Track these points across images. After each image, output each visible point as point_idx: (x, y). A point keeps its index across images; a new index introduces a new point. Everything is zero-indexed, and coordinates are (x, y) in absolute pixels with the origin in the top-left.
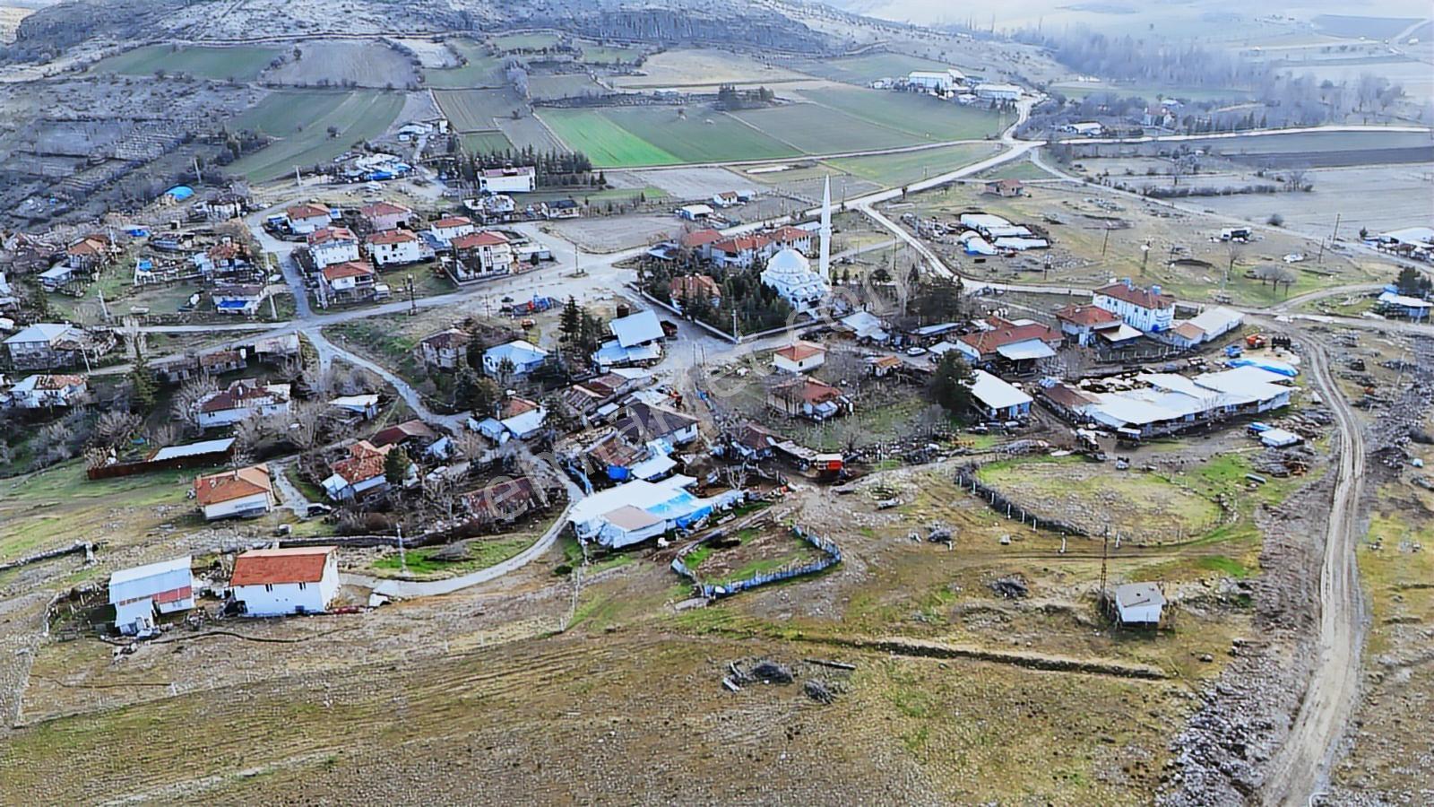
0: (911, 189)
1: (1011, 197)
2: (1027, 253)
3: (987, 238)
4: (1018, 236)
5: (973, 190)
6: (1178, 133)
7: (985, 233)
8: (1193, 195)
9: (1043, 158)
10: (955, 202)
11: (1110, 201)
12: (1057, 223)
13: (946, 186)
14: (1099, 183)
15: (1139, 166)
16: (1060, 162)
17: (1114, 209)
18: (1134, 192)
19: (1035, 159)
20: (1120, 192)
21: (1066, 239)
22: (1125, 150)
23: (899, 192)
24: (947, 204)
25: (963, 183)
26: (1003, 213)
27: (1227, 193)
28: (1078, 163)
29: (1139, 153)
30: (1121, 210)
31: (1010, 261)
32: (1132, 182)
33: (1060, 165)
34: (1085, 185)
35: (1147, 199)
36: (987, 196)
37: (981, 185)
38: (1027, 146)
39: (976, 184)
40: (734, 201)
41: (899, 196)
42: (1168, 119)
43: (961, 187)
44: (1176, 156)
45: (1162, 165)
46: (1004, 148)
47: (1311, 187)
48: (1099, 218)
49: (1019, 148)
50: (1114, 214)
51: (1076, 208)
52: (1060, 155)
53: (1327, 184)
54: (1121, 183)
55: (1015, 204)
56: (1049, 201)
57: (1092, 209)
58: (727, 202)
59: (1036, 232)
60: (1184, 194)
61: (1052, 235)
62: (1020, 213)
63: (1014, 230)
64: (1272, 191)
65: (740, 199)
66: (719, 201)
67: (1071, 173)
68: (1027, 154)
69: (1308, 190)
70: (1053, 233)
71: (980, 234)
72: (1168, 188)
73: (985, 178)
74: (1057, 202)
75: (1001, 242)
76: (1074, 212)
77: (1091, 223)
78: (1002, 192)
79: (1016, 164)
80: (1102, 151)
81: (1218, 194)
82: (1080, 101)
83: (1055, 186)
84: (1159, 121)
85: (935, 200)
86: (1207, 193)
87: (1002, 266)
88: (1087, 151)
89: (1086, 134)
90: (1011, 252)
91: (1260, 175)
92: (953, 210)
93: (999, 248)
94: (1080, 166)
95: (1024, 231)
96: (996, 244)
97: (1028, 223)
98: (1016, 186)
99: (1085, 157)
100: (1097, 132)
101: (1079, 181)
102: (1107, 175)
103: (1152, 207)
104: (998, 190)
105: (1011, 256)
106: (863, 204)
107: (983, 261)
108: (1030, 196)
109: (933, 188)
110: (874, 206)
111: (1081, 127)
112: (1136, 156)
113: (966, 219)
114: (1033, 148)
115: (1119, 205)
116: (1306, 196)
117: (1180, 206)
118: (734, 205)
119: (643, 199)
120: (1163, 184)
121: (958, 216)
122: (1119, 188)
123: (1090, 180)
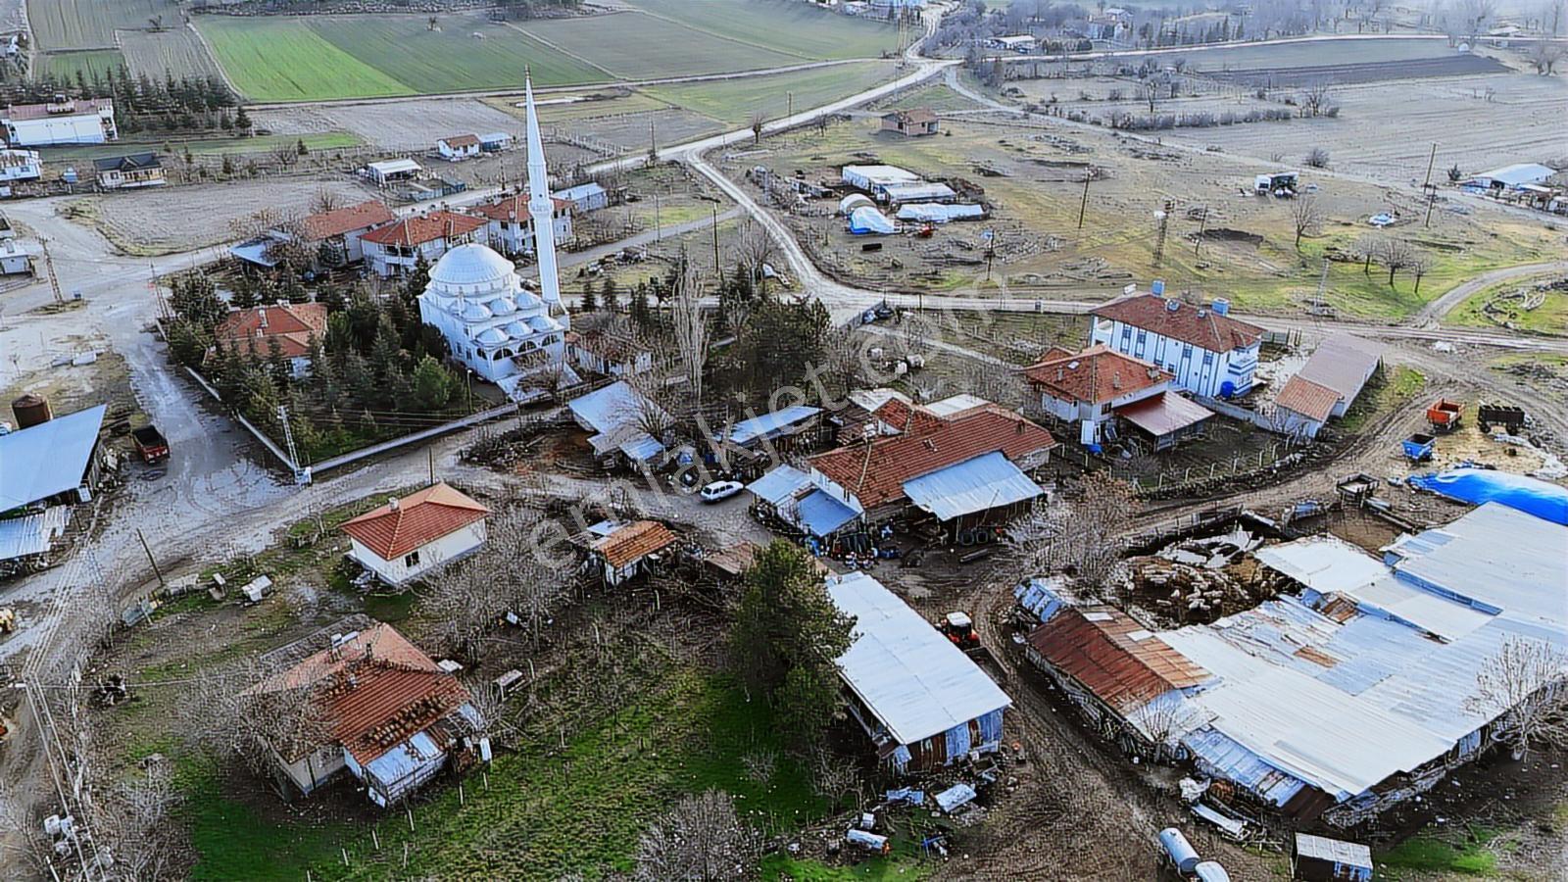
0: (767, 127)
1: (919, 136)
2: (952, 228)
3: (885, 205)
4: (935, 199)
5: (863, 127)
6: (1137, 47)
7: (880, 196)
8: (1181, 126)
9: (962, 79)
10: (835, 146)
11: (1067, 137)
12: (994, 174)
13: (821, 123)
14: (1046, 113)
15: (1097, 89)
16: (985, 85)
17: (1075, 149)
18: (1099, 124)
19: (952, 81)
20: (1079, 125)
21: (1012, 201)
22: (1073, 68)
23: (750, 133)
24: (823, 149)
25: (849, 118)
26: (910, 161)
27: (1227, 122)
28: (1012, 85)
29: (1092, 71)
30: (1086, 150)
31: (924, 244)
32: (1094, 111)
33: (988, 90)
34: (1026, 117)
35: (1120, 133)
36: (885, 136)
37: (875, 120)
38: (939, 65)
39: (868, 119)
40: (475, 150)
41: (749, 139)
42: (1119, 30)
43: (846, 124)
44: (1142, 75)
45: (1128, 88)
46: (904, 69)
47: (1337, 110)
48: (1058, 164)
49: (927, 69)
50: (1078, 158)
51: (1020, 150)
52: (987, 76)
53: (1354, 107)
54: (1077, 112)
55: (929, 146)
56: (979, 141)
57: (1044, 151)
58: (460, 153)
59: (963, 190)
60: (1168, 125)
61: (989, 195)
62: (934, 160)
63: (927, 190)
64: (1286, 118)
65: (484, 147)
66: (447, 151)
67: (1006, 100)
68: (940, 74)
69: (1332, 114)
70: (991, 190)
71: (874, 200)
72: (1146, 118)
73: (879, 110)
74: (991, 141)
75: (907, 211)
76: (1019, 155)
77: (1046, 173)
78: (907, 129)
79: (925, 90)
80: (1043, 70)
81: (1214, 124)
82: (1005, 10)
83: (985, 120)
84: (1108, 32)
85: (806, 143)
86: (1199, 123)
87: (912, 257)
88: (1025, 70)
89: (1016, 49)
90: (925, 228)
91: (1261, 96)
92: (834, 159)
93: (904, 220)
94: (1015, 91)
95: (942, 189)
96: (901, 214)
97: (949, 175)
98: (930, 119)
99: (1020, 78)
100: (1033, 46)
101: (1017, 110)
102: (1055, 101)
103: (1130, 145)
104: (900, 126)
105: (926, 235)
106: (690, 152)
107: (877, 247)
108: (948, 135)
109: (804, 126)
110: (707, 155)
111: (1009, 41)
112: (1088, 75)
113: (853, 173)
114: (948, 67)
115: (1081, 142)
116: (1333, 124)
117: (1170, 143)
118: (472, 157)
119: (302, 151)
120: (1138, 112)
121: (839, 168)
122: (1077, 119)
123: (1033, 109)
